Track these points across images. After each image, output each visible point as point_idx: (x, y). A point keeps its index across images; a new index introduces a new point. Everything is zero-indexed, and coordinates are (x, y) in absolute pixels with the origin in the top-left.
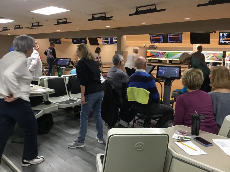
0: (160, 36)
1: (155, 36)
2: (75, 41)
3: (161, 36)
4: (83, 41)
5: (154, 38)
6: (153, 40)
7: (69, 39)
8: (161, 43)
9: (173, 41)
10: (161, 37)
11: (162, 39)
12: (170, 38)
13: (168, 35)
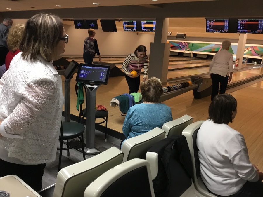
0: (224, 21)
1: (215, 21)
2: (79, 24)
3: (226, 21)
4: (92, 24)
5: (213, 23)
6: (210, 27)
7: (69, 20)
8: (225, 32)
9: (246, 31)
10: (225, 24)
11: (226, 25)
12: (243, 26)
13: (240, 20)
